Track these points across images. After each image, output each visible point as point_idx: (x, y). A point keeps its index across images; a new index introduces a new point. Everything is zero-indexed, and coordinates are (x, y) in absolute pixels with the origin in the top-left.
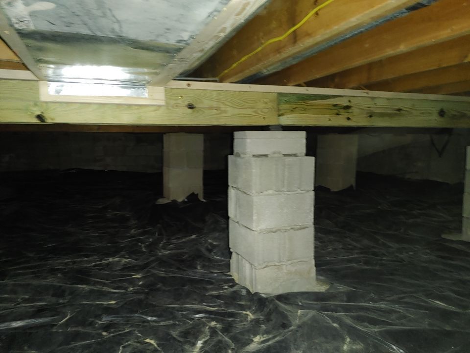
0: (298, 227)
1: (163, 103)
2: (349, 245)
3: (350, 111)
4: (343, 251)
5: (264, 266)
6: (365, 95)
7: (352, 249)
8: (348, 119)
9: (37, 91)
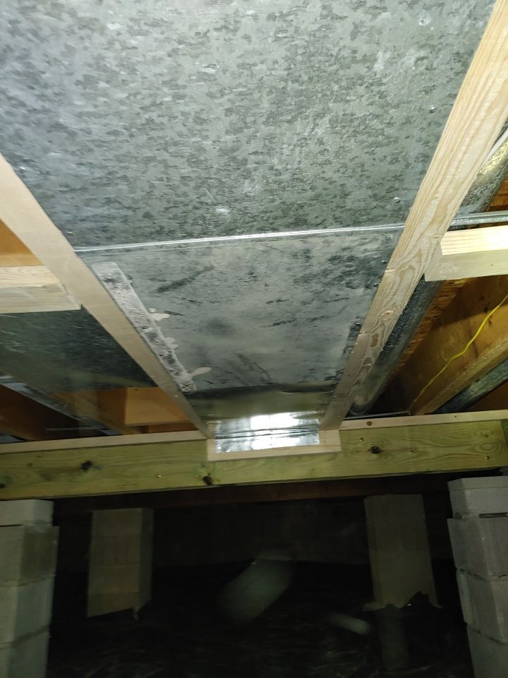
1: (339, 449)
9: (203, 450)
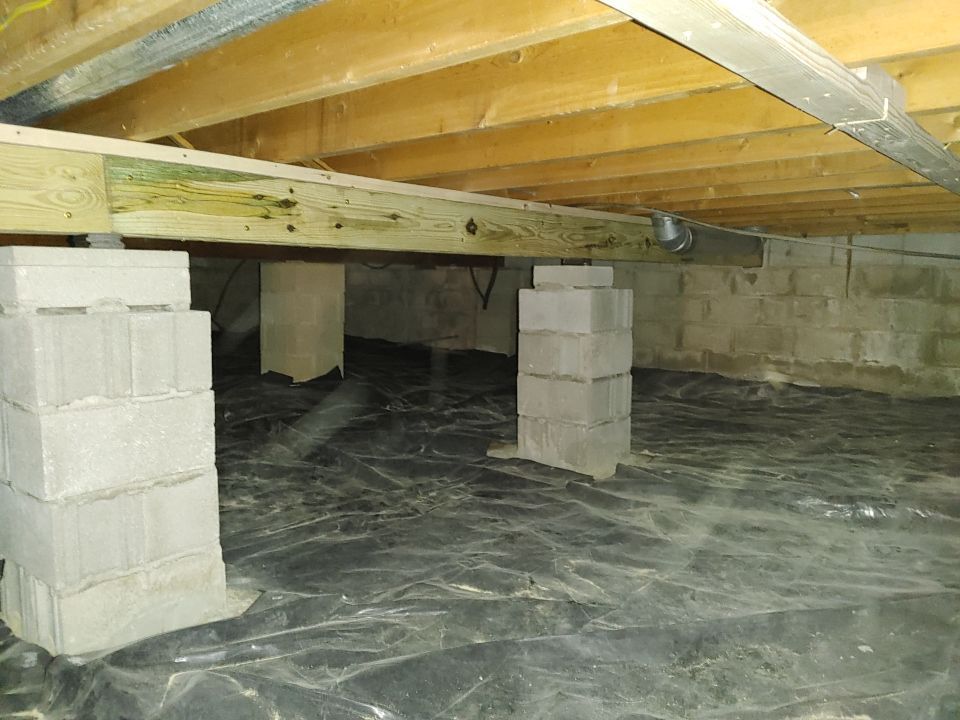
0: (174, 477)
2: (318, 494)
3: (293, 211)
4: (303, 509)
5: (84, 583)
6: (324, 180)
7: (322, 503)
8: (291, 228)
